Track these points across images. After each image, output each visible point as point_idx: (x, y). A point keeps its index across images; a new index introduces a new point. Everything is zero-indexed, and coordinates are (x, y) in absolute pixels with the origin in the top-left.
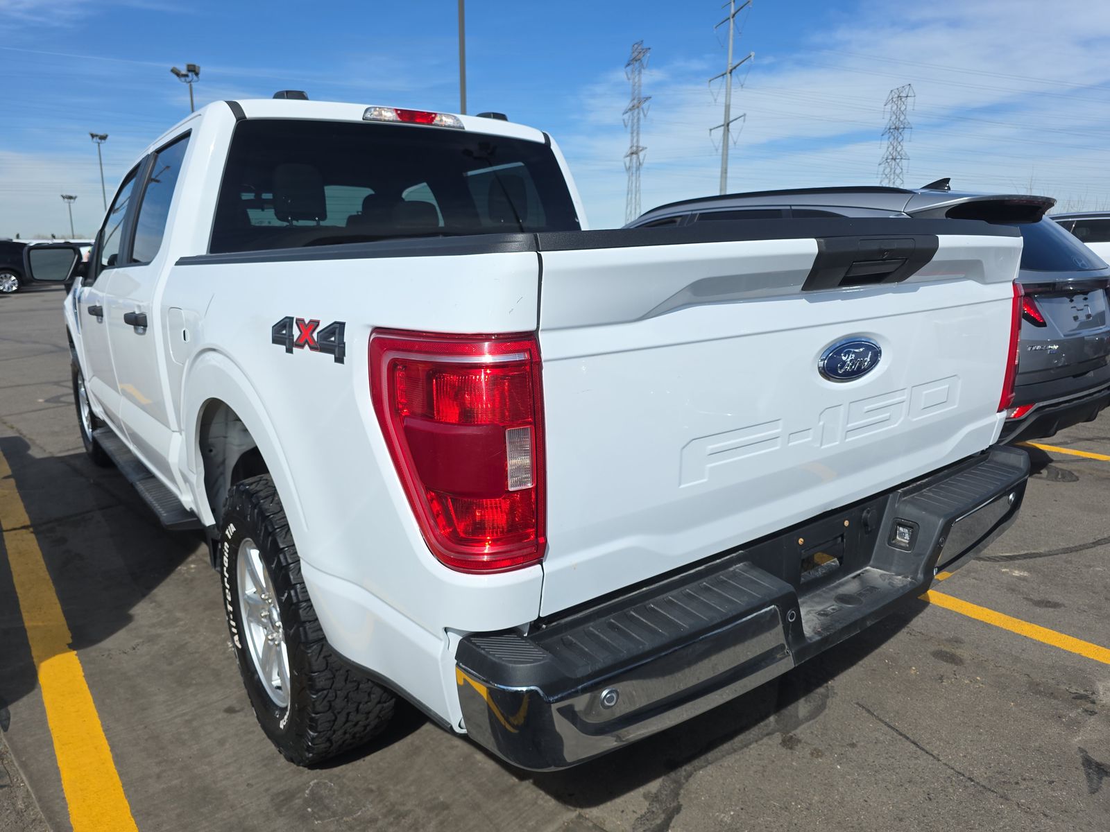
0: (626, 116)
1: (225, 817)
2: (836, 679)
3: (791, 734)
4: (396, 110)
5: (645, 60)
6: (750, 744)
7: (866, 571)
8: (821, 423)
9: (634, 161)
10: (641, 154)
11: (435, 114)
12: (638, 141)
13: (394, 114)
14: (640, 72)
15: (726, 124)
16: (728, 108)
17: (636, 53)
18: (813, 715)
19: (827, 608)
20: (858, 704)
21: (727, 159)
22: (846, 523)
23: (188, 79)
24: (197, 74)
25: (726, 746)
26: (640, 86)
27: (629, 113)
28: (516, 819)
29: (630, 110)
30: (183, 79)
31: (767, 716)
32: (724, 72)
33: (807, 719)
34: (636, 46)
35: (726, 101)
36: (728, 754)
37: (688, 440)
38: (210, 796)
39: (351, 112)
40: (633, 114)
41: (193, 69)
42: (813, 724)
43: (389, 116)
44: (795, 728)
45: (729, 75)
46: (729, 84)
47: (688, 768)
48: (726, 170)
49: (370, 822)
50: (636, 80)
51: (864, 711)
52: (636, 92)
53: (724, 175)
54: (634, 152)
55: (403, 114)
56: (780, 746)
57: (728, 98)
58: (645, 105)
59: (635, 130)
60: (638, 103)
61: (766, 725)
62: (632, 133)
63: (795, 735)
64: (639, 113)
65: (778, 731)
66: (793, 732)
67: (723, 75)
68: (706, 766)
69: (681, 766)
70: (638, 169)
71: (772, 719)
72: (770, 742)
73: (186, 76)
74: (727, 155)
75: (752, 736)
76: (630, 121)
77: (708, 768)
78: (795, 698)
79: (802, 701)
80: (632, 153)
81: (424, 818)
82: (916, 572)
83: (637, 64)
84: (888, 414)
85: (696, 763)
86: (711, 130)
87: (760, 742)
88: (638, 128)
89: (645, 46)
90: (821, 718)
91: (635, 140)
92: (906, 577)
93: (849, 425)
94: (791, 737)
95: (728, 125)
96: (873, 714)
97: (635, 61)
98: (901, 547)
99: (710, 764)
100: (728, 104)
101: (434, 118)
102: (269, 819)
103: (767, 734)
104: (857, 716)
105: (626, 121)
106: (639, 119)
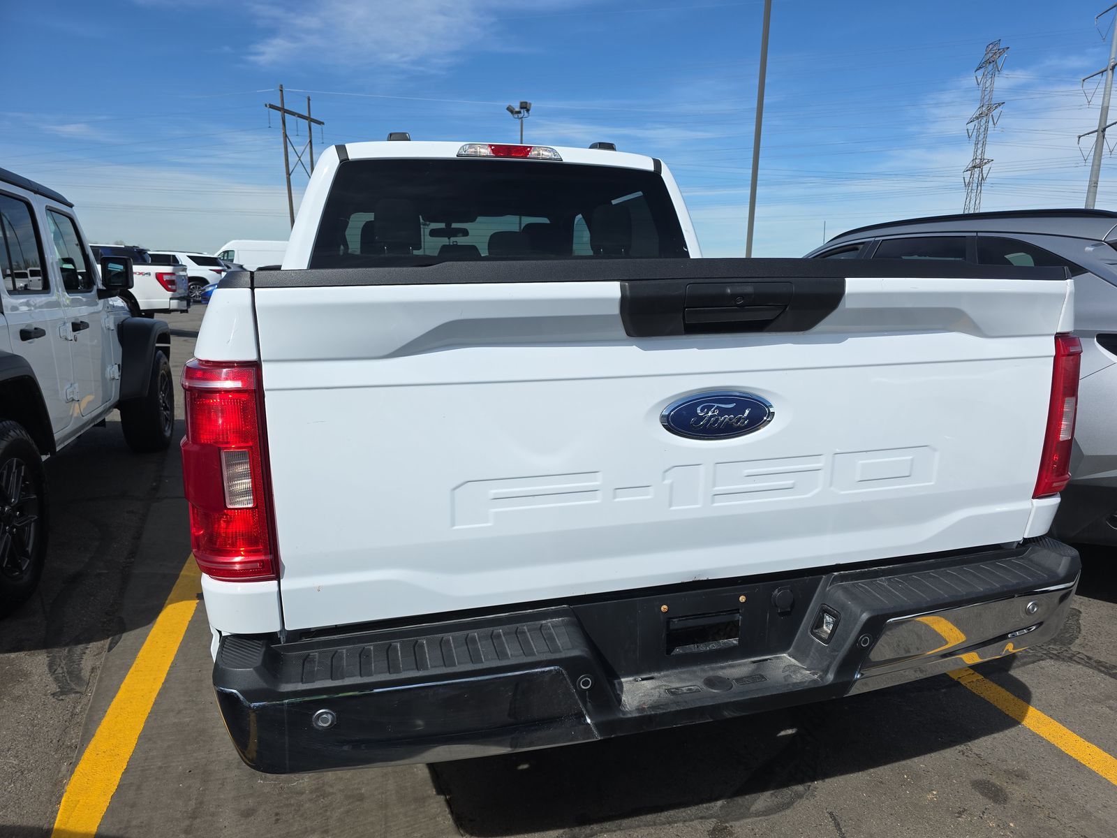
0: (971, 126)
1: (199, 757)
2: (827, 780)
3: (727, 825)
4: (491, 146)
5: (1000, 62)
6: (676, 822)
7: (778, 658)
8: (667, 482)
9: (976, 176)
10: (986, 168)
11: (531, 147)
12: (983, 153)
13: (489, 149)
14: (993, 75)
15: (1101, 129)
16: (1105, 111)
17: (991, 55)
18: (767, 812)
19: (683, 687)
20: (831, 814)
21: (1099, 170)
22: (742, 599)
23: (520, 116)
24: (528, 111)
25: (649, 817)
26: (991, 91)
27: (976, 122)
28: (407, 827)
29: (977, 118)
30: (516, 116)
31: (717, 799)
32: (1103, 69)
33: (757, 814)
34: (991, 46)
35: (1103, 103)
36: (645, 826)
37: (462, 481)
38: (201, 737)
39: (446, 150)
40: (979, 123)
41: (525, 107)
42: (760, 820)
43: (485, 152)
44: (738, 819)
45: (1110, 72)
46: (1109, 83)
47: (596, 827)
48: (1096, 183)
49: (298, 793)
50: (988, 84)
51: (832, 823)
52: (987, 97)
53: (1092, 189)
54: (978, 165)
55: (497, 150)
56: (706, 833)
57: (1106, 99)
58: (996, 113)
59: (980, 140)
60: (987, 110)
61: (707, 809)
62: (977, 144)
63: (731, 827)
64: (987, 122)
65: (715, 818)
66: (731, 823)
67: (1102, 72)
68: (615, 831)
69: (590, 824)
70: (980, 184)
71: (719, 803)
72: (699, 827)
73: (519, 112)
74: (1099, 166)
75: (684, 814)
76: (975, 131)
77: (616, 833)
78: (762, 788)
79: (768, 794)
80: (974, 167)
81: (338, 802)
82: (826, 671)
83: (990, 67)
84: (792, 482)
85: (607, 825)
86: (1080, 137)
87: (687, 824)
88: (985, 137)
89: (1002, 46)
90: (774, 817)
91: (979, 152)
92: (814, 674)
93: (716, 488)
94: (727, 827)
95: (1104, 130)
96: (840, 829)
97: (990, 63)
98: (820, 638)
99: (620, 829)
100: (1105, 105)
101: (529, 151)
102: (228, 768)
103: (701, 818)
104: (819, 827)
105: (970, 132)
106: (986, 129)
